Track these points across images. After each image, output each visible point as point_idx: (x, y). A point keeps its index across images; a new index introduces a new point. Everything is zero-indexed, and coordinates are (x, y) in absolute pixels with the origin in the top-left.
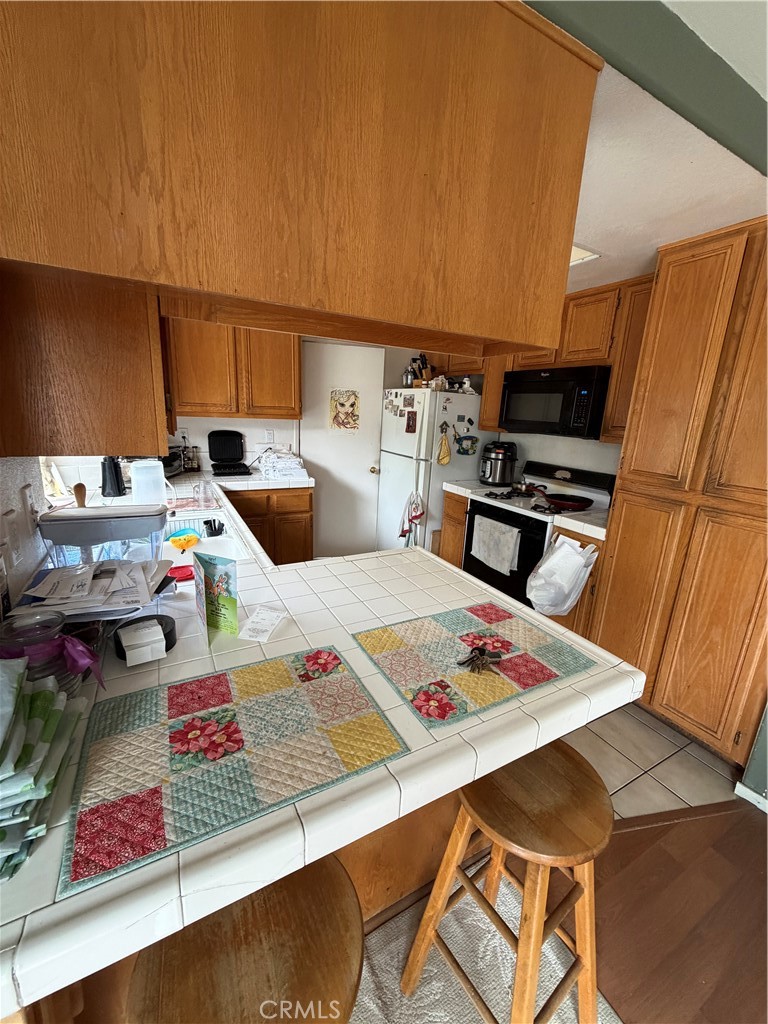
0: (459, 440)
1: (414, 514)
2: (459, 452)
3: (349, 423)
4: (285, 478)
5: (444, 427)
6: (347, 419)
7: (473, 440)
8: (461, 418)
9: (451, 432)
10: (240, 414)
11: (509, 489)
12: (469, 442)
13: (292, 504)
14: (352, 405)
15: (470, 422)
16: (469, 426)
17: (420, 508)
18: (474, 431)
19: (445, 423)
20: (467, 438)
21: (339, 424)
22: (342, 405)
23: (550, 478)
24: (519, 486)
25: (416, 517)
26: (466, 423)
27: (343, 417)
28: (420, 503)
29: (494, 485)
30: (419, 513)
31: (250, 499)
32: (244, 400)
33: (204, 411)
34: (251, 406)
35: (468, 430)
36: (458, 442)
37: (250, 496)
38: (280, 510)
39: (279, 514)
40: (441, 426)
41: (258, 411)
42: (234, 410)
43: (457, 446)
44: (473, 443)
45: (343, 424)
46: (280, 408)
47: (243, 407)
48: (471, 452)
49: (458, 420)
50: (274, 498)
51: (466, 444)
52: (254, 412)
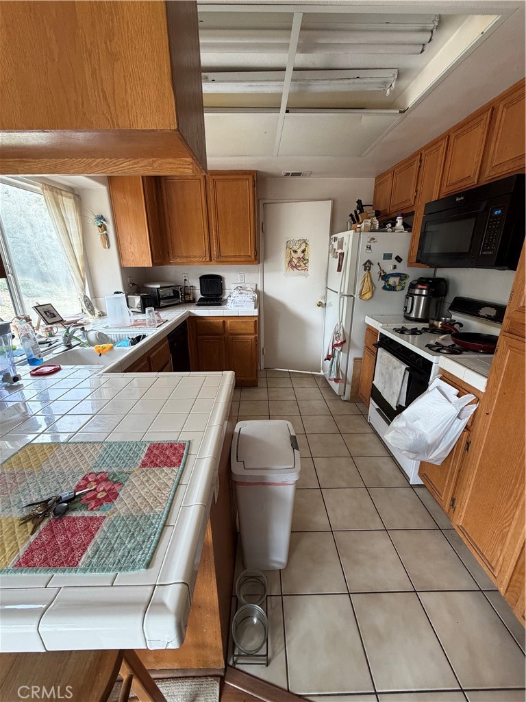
0: (385, 277)
1: (335, 342)
2: (384, 288)
3: (300, 266)
4: (237, 308)
5: (368, 265)
6: (298, 263)
7: (402, 277)
8: (387, 256)
9: (375, 270)
10: (212, 262)
11: (426, 325)
12: (397, 280)
13: (241, 327)
14: (303, 252)
15: (399, 259)
16: (396, 263)
17: (341, 337)
18: (402, 268)
19: (368, 261)
20: (393, 275)
21: (293, 267)
22: (295, 252)
23: (473, 315)
24: (435, 323)
25: (337, 345)
26: (393, 262)
27: (295, 261)
28: (341, 332)
29: (416, 320)
30: (339, 342)
31: (210, 323)
32: (214, 252)
33: (188, 260)
34: (219, 256)
35: (395, 267)
36: (383, 279)
37: (211, 321)
38: (232, 332)
39: (232, 334)
40: (365, 264)
41: (224, 259)
42: (208, 259)
43: (382, 283)
44: (401, 280)
45: (296, 267)
46: (240, 256)
47: (214, 257)
48: (398, 288)
49: (384, 258)
50: (228, 322)
51: (392, 281)
52: (222, 259)
